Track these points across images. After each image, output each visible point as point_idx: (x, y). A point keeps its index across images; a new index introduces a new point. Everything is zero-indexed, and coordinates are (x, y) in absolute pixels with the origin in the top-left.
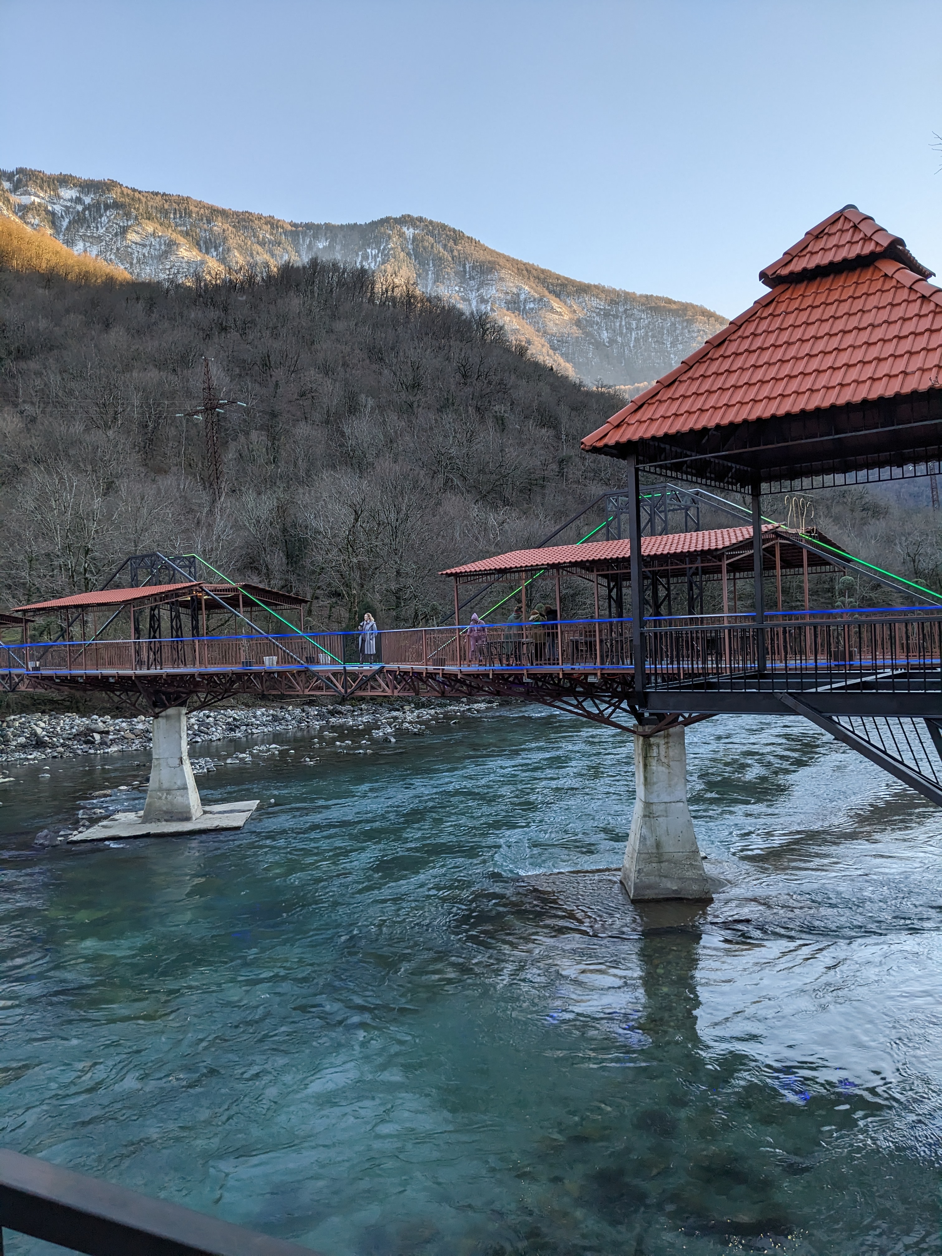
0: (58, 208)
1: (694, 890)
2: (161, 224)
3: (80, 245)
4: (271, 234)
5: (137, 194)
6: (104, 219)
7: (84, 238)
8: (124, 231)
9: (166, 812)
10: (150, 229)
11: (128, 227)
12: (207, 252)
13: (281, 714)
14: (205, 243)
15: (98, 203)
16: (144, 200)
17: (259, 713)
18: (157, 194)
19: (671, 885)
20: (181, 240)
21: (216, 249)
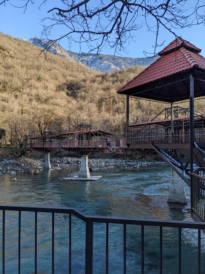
0: (89, 60)
1: (183, 201)
2: (108, 61)
3: (92, 67)
4: (130, 61)
5: (104, 56)
6: (97, 61)
7: (93, 66)
8: (101, 63)
9: (83, 176)
10: (106, 63)
11: (102, 63)
12: (117, 66)
13: (117, 161)
14: (117, 64)
15: (96, 58)
16: (105, 57)
17: (112, 160)
18: (108, 55)
19: (177, 200)
20: (112, 64)
21: (119, 65)
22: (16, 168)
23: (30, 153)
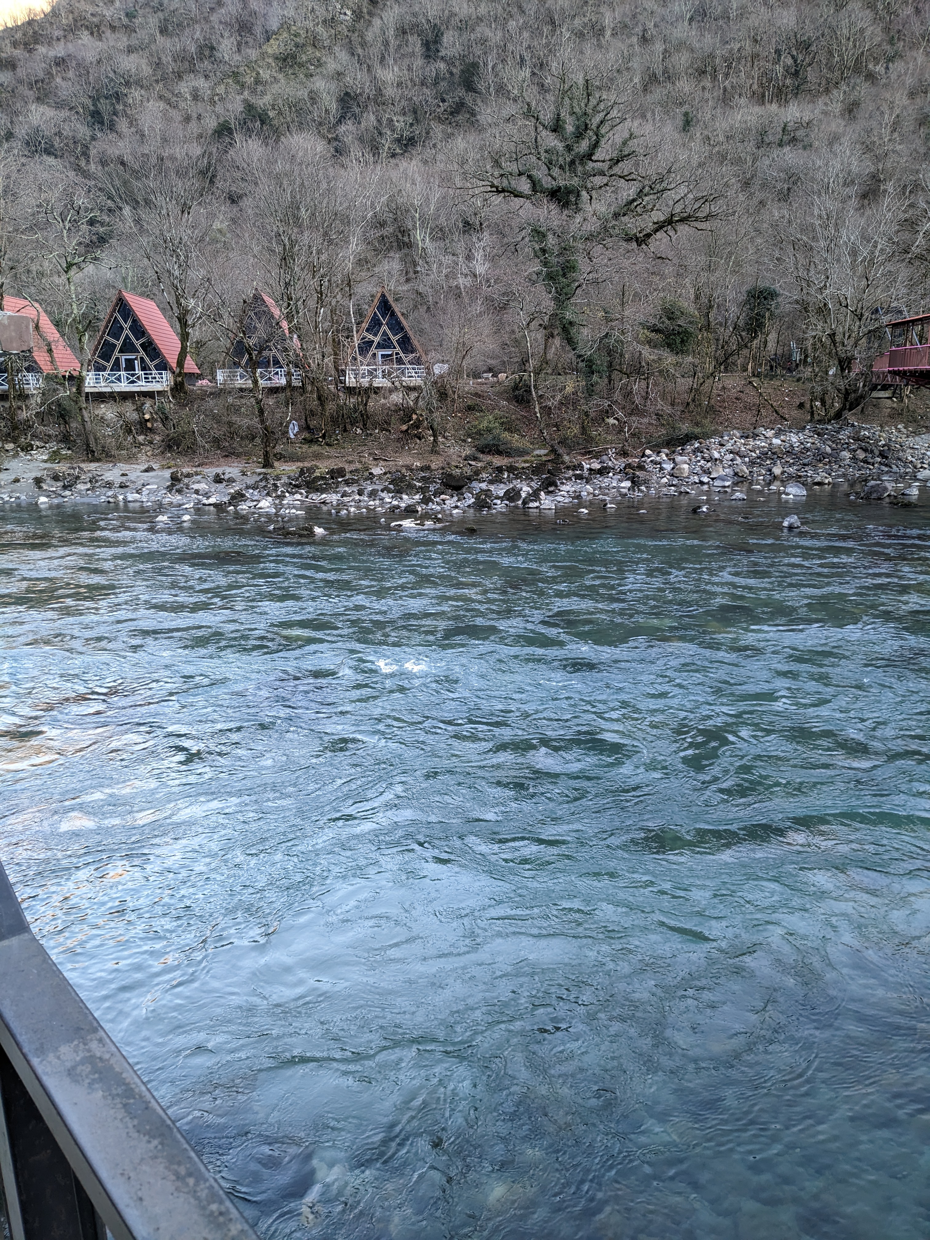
22: (810, 473)
23: (889, 401)
